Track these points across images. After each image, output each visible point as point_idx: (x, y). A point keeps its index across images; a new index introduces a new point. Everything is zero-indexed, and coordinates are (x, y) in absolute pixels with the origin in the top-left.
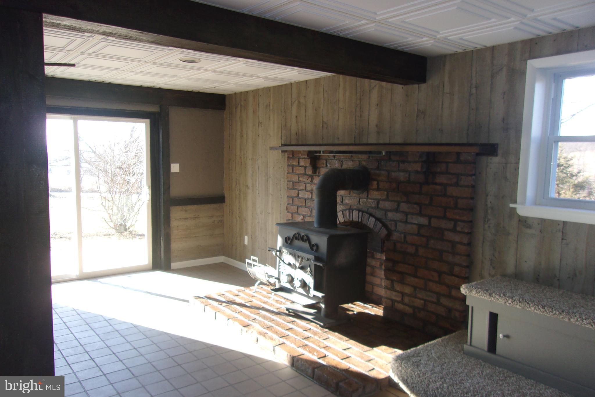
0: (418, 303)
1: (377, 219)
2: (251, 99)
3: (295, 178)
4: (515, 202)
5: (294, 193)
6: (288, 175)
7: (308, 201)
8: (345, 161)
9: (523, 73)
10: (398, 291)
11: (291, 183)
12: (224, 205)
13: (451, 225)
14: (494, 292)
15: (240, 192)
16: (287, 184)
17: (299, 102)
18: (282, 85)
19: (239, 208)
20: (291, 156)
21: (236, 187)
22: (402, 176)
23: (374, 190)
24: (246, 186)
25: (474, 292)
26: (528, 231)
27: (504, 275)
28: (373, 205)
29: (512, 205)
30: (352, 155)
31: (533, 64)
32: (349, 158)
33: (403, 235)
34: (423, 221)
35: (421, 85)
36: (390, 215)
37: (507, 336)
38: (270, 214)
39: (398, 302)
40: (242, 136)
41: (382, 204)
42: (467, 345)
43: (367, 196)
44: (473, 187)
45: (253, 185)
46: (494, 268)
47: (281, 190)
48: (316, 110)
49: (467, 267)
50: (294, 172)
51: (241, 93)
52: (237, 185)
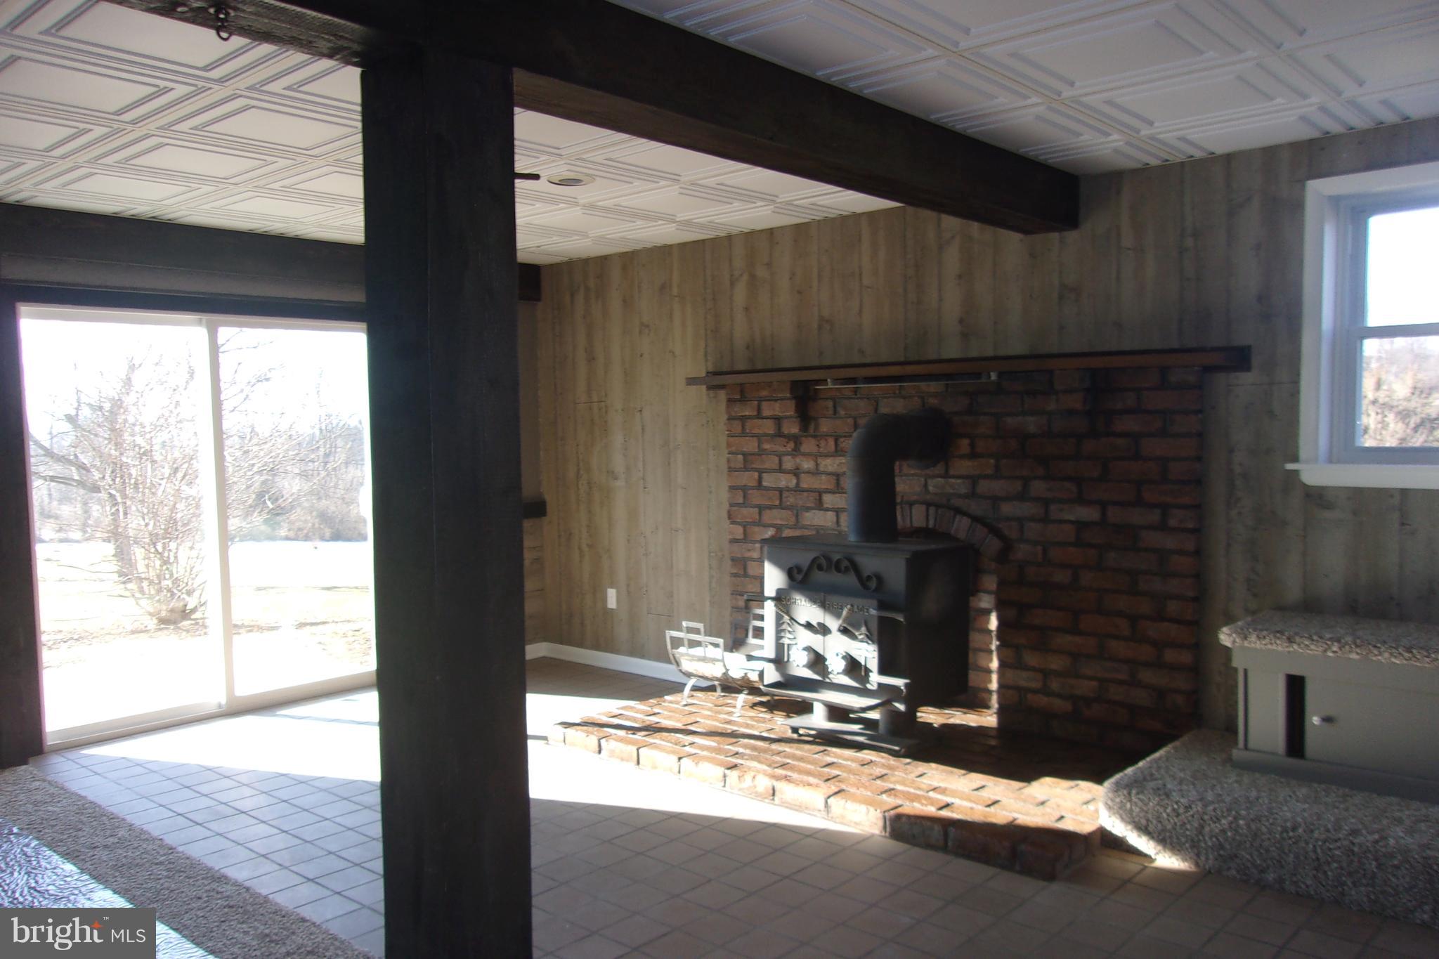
0: (1086, 687)
1: (975, 519)
2: (615, 274)
3: (751, 445)
4: (1295, 459)
5: (748, 479)
6: (731, 439)
7: (787, 493)
8: (885, 400)
9: (1298, 206)
10: (1034, 669)
11: (740, 457)
12: (545, 520)
13: (1155, 516)
14: (1296, 634)
15: (590, 488)
16: (729, 461)
17: (753, 277)
18: (703, 241)
19: (588, 526)
20: (738, 397)
21: (578, 476)
22: (1031, 424)
23: (962, 457)
24: (608, 472)
25: (1253, 638)
26: (1327, 514)
27: (1281, 608)
28: (963, 491)
29: (1290, 466)
30: (902, 384)
31: (1319, 189)
32: (894, 393)
33: (1039, 548)
34: (1088, 513)
35: (1066, 234)
36: (1007, 509)
37: (1327, 720)
38: (680, 531)
39: (1035, 691)
40: (591, 359)
41: (984, 487)
42: (1238, 749)
43: (947, 471)
44: (1200, 435)
45: (628, 469)
46: (1255, 595)
47: (708, 475)
48: (799, 292)
49: (1196, 599)
50: (748, 431)
51: (586, 262)
52: (582, 472)
